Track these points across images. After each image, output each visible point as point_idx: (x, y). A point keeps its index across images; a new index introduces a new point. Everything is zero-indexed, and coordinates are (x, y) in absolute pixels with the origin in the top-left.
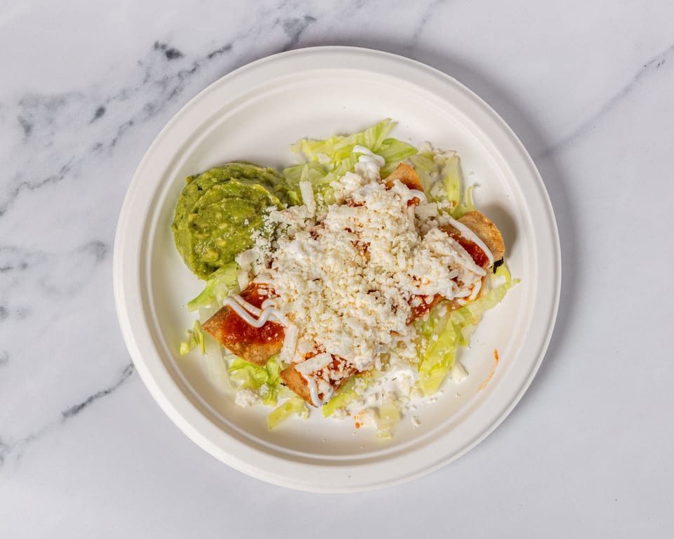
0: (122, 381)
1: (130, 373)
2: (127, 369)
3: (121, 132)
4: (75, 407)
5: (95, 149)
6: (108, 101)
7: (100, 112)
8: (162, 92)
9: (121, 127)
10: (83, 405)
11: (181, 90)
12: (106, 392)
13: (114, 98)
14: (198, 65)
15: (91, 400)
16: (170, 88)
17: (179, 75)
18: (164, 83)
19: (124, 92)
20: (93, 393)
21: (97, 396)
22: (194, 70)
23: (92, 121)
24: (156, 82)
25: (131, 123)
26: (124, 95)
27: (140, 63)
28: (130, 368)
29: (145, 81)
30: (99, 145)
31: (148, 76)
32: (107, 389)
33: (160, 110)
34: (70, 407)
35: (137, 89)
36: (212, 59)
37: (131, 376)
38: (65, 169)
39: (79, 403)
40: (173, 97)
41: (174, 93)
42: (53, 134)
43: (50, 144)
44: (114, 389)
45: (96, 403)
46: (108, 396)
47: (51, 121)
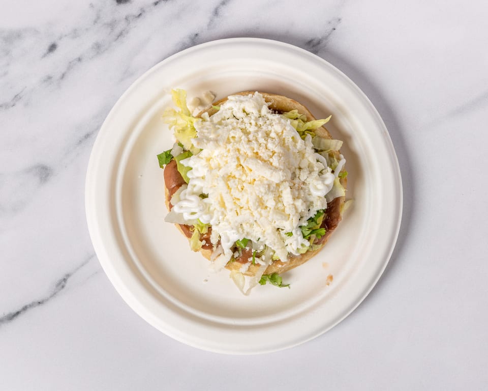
0: (55, 294)
1: (63, 287)
2: (60, 283)
3: (70, 66)
4: (10, 314)
5: (45, 81)
6: (60, 38)
7: (53, 48)
8: (110, 34)
9: (70, 63)
10: (18, 313)
11: (127, 32)
12: (39, 303)
13: (66, 36)
14: (144, 11)
15: (25, 308)
16: (117, 30)
17: (126, 19)
18: (112, 25)
19: (75, 31)
20: (27, 302)
21: (32, 305)
22: (140, 15)
23: (45, 56)
24: (105, 24)
25: (80, 60)
26: (75, 34)
27: (92, 6)
28: (63, 283)
29: (95, 22)
30: (49, 78)
31: (98, 18)
32: (40, 300)
33: (106, 49)
34: (6, 314)
35: (87, 29)
36: (157, 6)
37: (63, 290)
38: (17, 97)
39: (14, 311)
40: (120, 38)
41: (121, 35)
42: (8, 64)
43: (6, 74)
44: (47, 300)
45: (30, 312)
46: (41, 307)
47: (7, 53)
